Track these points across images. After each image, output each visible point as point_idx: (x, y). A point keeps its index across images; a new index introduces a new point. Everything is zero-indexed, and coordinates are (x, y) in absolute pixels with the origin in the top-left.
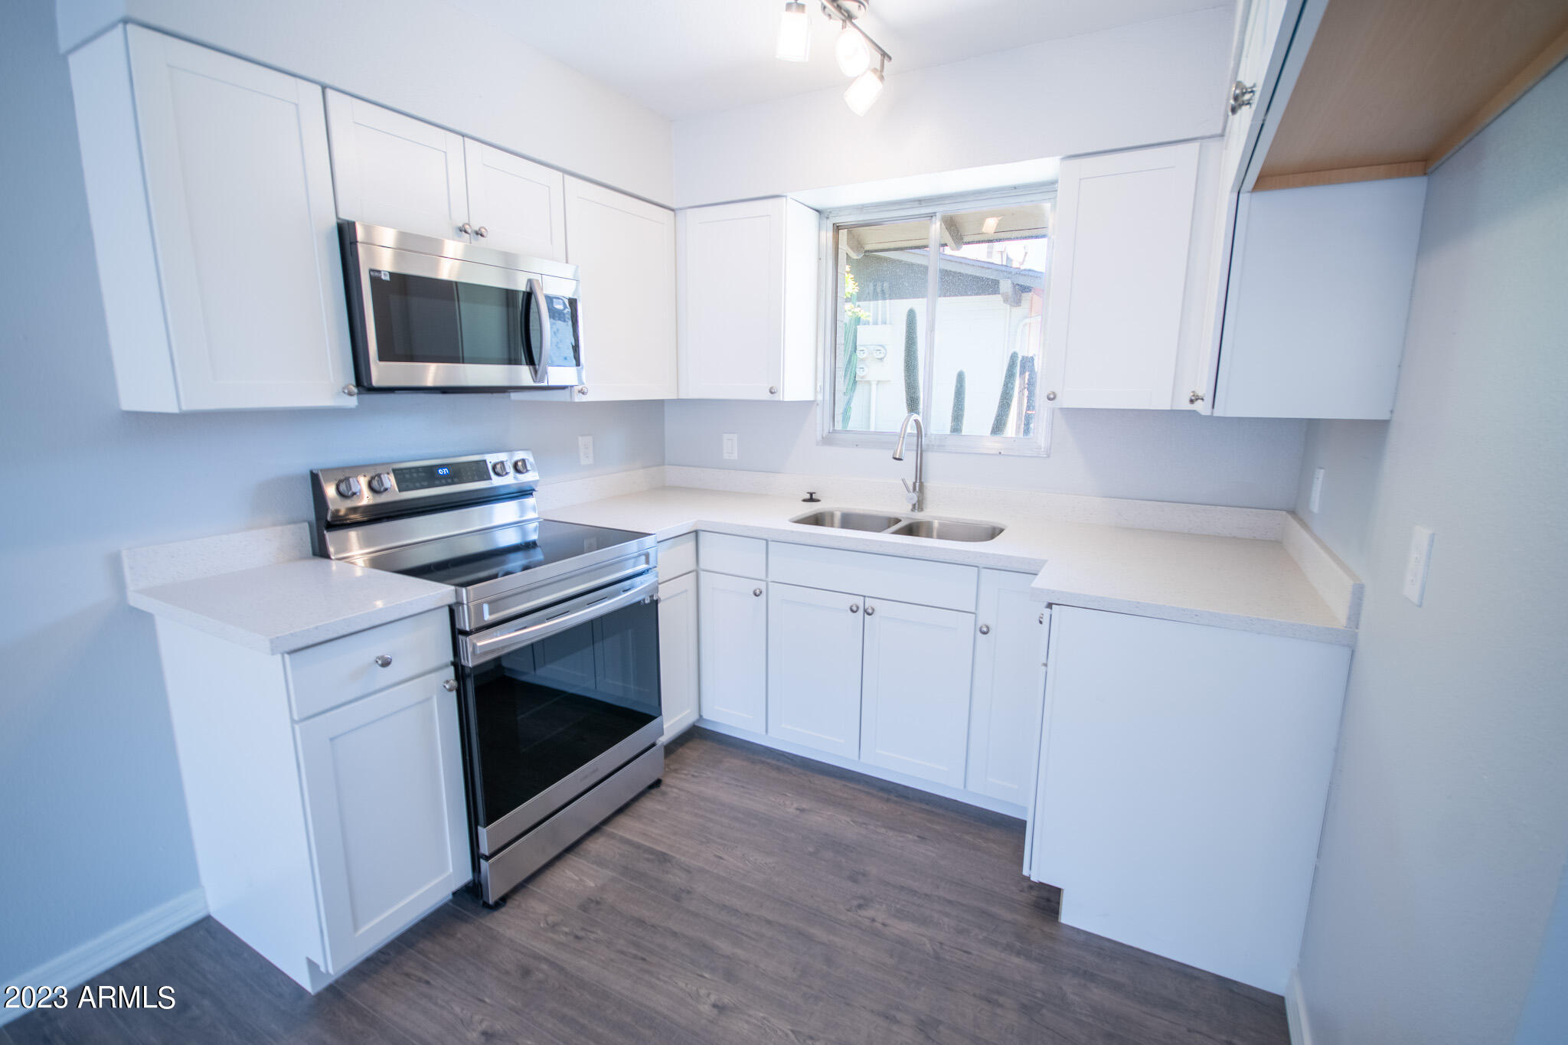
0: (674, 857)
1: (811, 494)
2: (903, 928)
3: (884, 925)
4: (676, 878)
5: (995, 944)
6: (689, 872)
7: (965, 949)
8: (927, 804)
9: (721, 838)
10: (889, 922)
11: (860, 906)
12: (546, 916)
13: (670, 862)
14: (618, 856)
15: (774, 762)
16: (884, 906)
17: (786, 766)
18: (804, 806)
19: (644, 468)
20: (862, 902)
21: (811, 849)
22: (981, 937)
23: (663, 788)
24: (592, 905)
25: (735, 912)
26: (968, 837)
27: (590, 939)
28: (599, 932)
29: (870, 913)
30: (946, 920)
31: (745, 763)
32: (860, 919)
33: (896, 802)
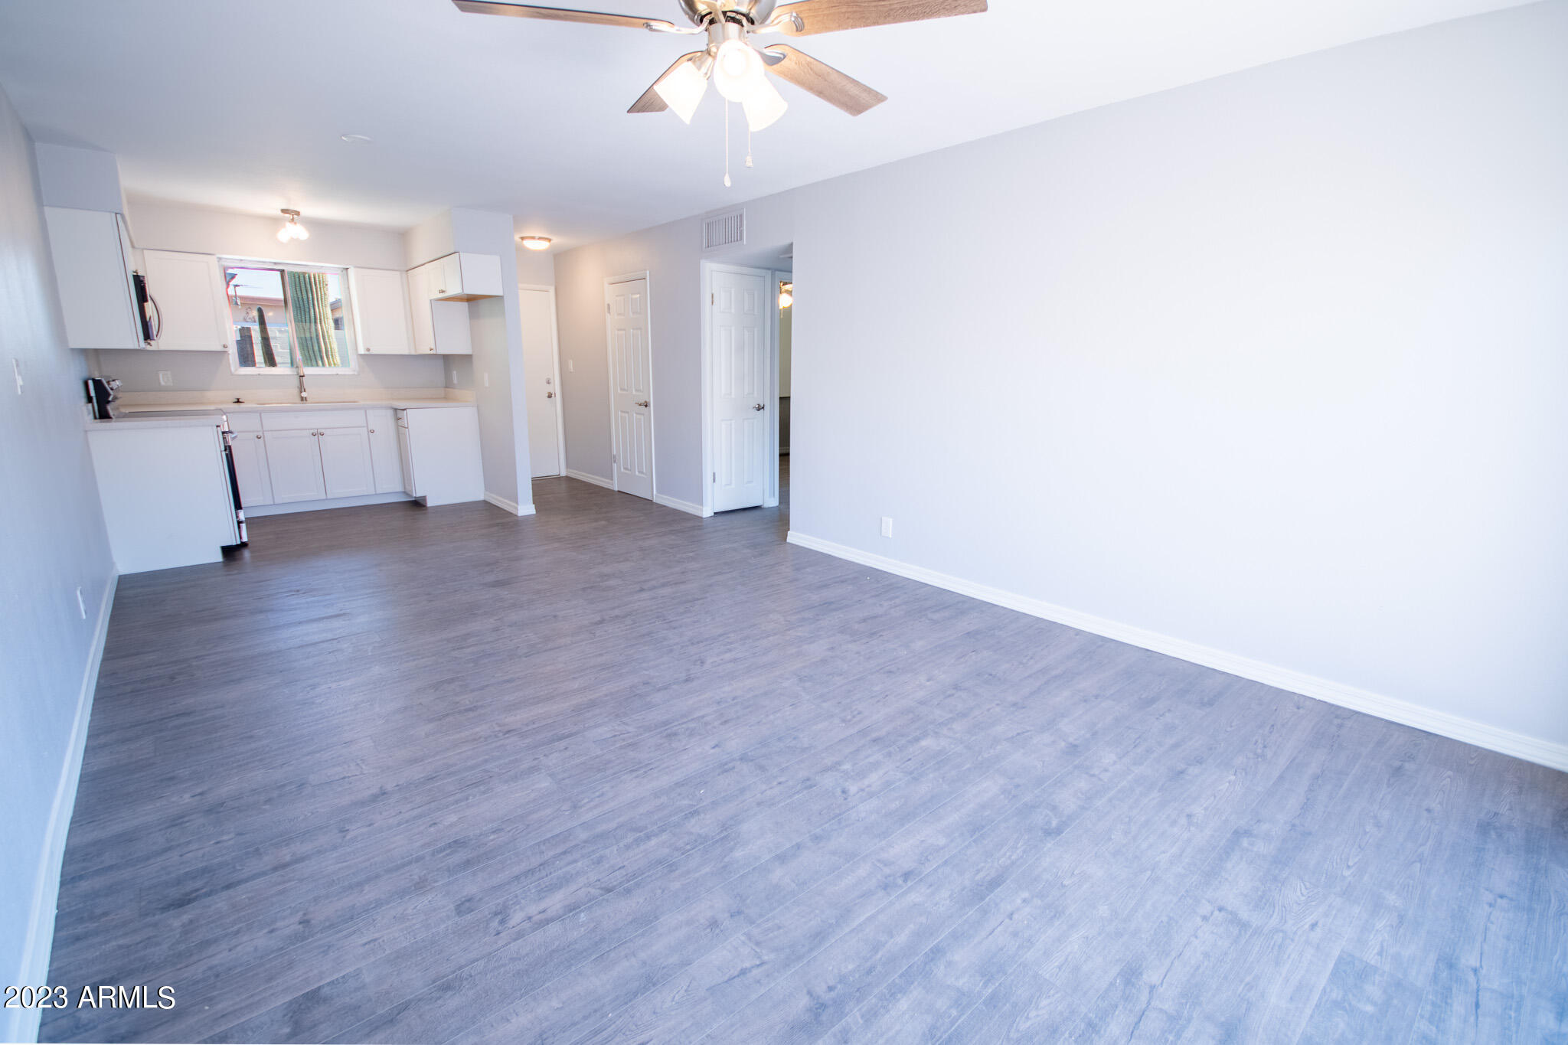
1: (238, 399)
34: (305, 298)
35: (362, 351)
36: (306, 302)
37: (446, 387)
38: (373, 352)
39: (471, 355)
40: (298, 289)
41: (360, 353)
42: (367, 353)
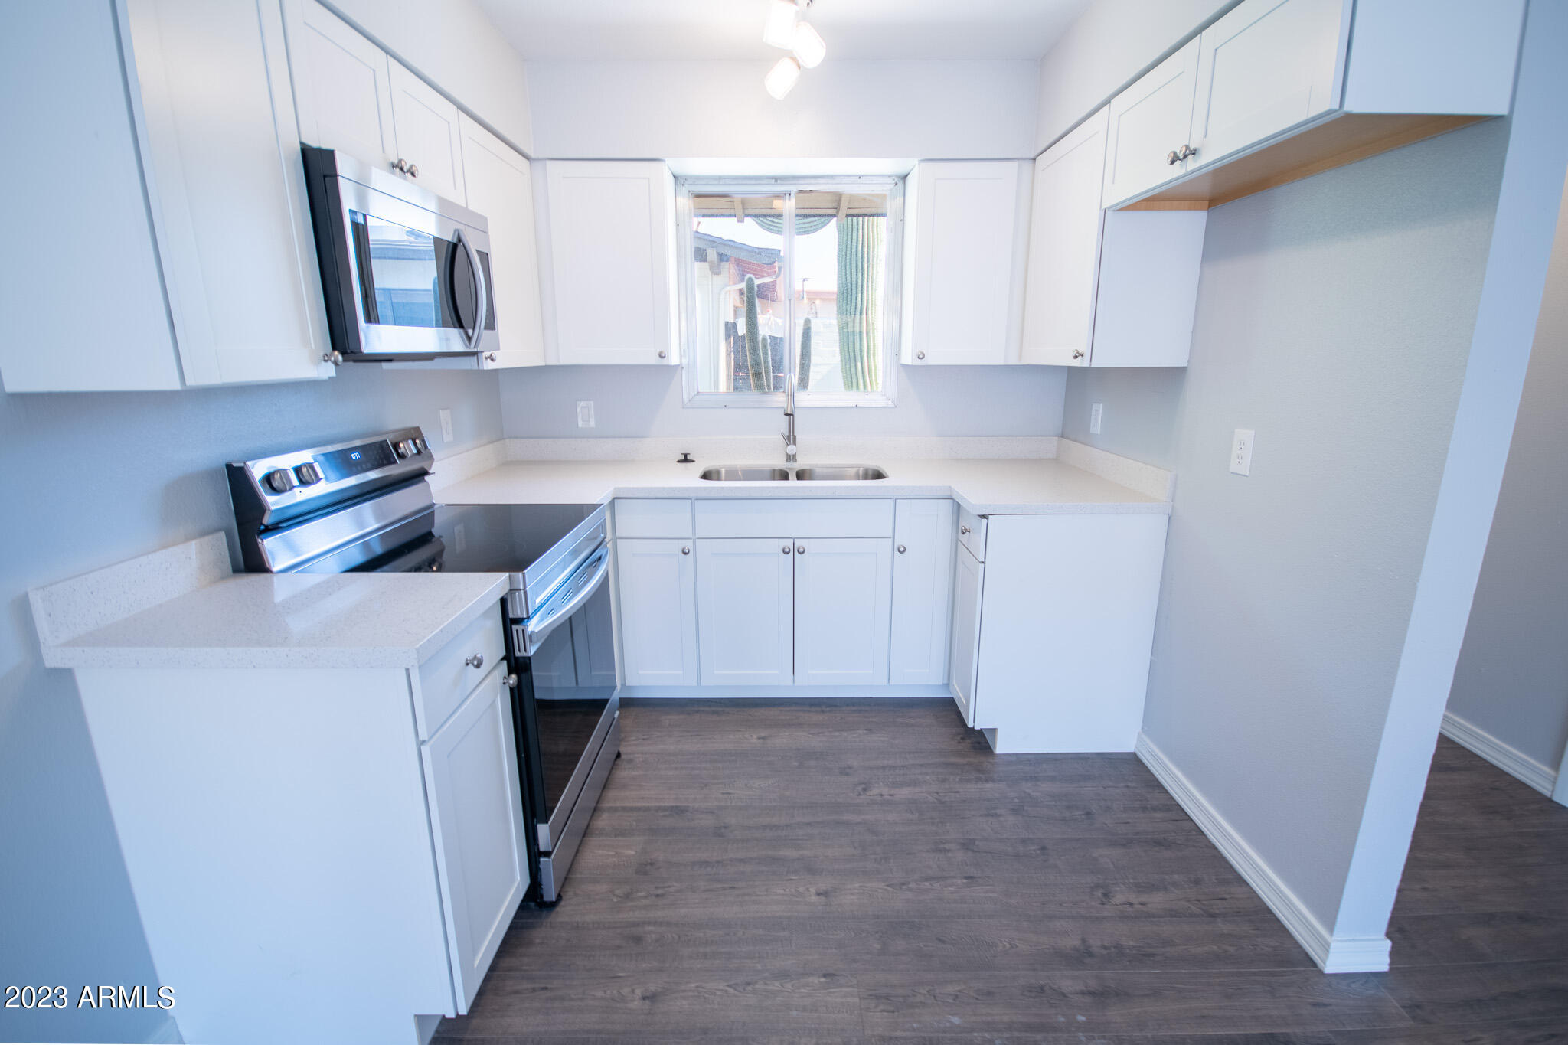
0: (688, 807)
1: (686, 455)
2: (905, 793)
3: (891, 795)
4: (707, 821)
5: (968, 781)
6: (712, 812)
7: (954, 790)
8: (854, 706)
9: (714, 779)
10: (892, 792)
11: (865, 790)
12: (612, 892)
13: (687, 811)
14: (635, 823)
15: (707, 709)
16: (881, 783)
17: (721, 709)
18: (763, 735)
19: (492, 442)
20: (863, 786)
21: (796, 764)
22: (957, 780)
23: (623, 757)
24: (648, 867)
25: (776, 827)
26: (899, 720)
27: (671, 892)
28: (675, 884)
29: (874, 791)
30: (928, 777)
31: (682, 717)
32: (871, 798)
33: (830, 711)
34: (854, 280)
35: (908, 358)
36: (854, 286)
37: (1062, 436)
38: (931, 360)
39: (1184, 369)
40: (848, 269)
41: (903, 362)
42: (918, 362)
